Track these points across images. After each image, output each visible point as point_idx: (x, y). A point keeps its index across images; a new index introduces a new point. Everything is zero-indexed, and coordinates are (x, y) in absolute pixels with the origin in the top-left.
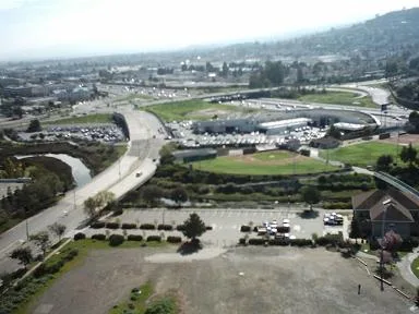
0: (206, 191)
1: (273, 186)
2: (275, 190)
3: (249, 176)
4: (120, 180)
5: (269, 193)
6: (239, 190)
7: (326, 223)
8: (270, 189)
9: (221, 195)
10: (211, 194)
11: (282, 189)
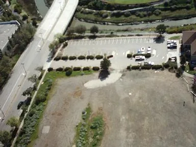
0: (106, 16)
1: (140, 10)
2: (141, 13)
3: (128, 5)
4: (62, 12)
5: (139, 15)
6: (123, 14)
7: (169, 48)
8: (139, 13)
9: (115, 18)
10: (109, 18)
11: (145, 13)
